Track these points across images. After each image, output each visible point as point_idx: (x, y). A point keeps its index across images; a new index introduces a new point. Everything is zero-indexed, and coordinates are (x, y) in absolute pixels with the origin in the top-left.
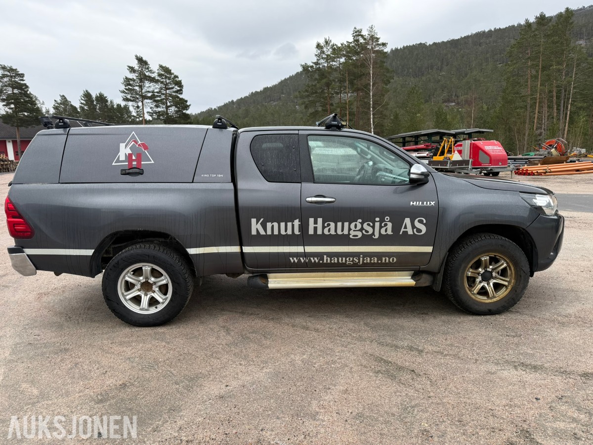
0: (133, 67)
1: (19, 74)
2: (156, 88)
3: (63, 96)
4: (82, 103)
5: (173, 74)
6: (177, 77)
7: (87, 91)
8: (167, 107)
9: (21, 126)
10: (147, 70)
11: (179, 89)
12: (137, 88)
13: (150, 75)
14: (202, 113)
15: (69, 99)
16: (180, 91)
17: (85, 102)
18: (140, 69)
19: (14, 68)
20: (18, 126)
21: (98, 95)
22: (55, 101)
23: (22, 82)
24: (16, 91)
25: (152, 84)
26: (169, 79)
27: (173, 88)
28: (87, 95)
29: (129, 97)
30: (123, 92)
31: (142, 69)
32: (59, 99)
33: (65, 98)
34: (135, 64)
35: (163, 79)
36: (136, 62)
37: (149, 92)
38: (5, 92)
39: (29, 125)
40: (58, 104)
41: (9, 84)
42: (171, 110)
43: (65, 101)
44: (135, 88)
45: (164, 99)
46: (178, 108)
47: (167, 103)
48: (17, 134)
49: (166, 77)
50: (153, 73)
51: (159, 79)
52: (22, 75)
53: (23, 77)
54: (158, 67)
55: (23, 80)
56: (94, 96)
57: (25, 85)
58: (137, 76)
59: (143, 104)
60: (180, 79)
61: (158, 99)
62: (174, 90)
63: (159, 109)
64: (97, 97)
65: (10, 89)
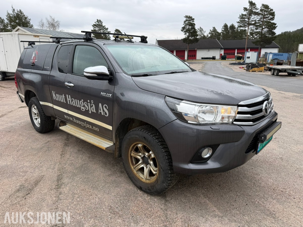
0: (246, 7)
1: (192, 19)
2: (258, 18)
3: (214, 27)
4: (222, 30)
5: (270, 8)
6: (272, 10)
7: (226, 24)
8: (263, 29)
9: (190, 43)
10: (254, 8)
11: (272, 17)
12: (247, 20)
13: (256, 11)
14: (298, 30)
15: (216, 29)
16: (273, 19)
17: (224, 30)
18: (250, 8)
19: (191, 16)
20: (189, 44)
21: (231, 25)
22: (210, 30)
23: (193, 23)
24: (190, 27)
25: (255, 16)
26: (267, 12)
27: (268, 17)
28: (226, 26)
29: (241, 25)
30: (238, 22)
31: (251, 8)
32: (212, 29)
33: (215, 28)
34: (248, 6)
35: (263, 12)
36: (249, 4)
37: (253, 21)
38: (186, 28)
39: (193, 43)
40: (211, 31)
41: (188, 24)
42: (264, 31)
43: (215, 30)
44: (245, 20)
45: (261, 24)
46: (269, 29)
47: (262, 27)
48: (188, 47)
49: (265, 11)
50: (258, 10)
51: (261, 13)
52: (193, 19)
53: (194, 20)
54: (261, 5)
55: (193, 22)
56: (229, 26)
57: (194, 24)
58: (248, 13)
59: (248, 28)
60: (273, 11)
61: (258, 24)
62: (269, 18)
63: (258, 31)
64: (230, 26)
65: (188, 26)
